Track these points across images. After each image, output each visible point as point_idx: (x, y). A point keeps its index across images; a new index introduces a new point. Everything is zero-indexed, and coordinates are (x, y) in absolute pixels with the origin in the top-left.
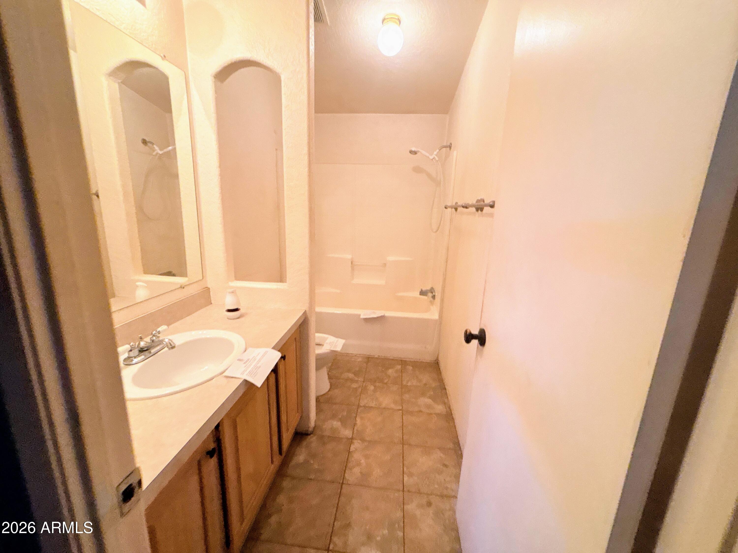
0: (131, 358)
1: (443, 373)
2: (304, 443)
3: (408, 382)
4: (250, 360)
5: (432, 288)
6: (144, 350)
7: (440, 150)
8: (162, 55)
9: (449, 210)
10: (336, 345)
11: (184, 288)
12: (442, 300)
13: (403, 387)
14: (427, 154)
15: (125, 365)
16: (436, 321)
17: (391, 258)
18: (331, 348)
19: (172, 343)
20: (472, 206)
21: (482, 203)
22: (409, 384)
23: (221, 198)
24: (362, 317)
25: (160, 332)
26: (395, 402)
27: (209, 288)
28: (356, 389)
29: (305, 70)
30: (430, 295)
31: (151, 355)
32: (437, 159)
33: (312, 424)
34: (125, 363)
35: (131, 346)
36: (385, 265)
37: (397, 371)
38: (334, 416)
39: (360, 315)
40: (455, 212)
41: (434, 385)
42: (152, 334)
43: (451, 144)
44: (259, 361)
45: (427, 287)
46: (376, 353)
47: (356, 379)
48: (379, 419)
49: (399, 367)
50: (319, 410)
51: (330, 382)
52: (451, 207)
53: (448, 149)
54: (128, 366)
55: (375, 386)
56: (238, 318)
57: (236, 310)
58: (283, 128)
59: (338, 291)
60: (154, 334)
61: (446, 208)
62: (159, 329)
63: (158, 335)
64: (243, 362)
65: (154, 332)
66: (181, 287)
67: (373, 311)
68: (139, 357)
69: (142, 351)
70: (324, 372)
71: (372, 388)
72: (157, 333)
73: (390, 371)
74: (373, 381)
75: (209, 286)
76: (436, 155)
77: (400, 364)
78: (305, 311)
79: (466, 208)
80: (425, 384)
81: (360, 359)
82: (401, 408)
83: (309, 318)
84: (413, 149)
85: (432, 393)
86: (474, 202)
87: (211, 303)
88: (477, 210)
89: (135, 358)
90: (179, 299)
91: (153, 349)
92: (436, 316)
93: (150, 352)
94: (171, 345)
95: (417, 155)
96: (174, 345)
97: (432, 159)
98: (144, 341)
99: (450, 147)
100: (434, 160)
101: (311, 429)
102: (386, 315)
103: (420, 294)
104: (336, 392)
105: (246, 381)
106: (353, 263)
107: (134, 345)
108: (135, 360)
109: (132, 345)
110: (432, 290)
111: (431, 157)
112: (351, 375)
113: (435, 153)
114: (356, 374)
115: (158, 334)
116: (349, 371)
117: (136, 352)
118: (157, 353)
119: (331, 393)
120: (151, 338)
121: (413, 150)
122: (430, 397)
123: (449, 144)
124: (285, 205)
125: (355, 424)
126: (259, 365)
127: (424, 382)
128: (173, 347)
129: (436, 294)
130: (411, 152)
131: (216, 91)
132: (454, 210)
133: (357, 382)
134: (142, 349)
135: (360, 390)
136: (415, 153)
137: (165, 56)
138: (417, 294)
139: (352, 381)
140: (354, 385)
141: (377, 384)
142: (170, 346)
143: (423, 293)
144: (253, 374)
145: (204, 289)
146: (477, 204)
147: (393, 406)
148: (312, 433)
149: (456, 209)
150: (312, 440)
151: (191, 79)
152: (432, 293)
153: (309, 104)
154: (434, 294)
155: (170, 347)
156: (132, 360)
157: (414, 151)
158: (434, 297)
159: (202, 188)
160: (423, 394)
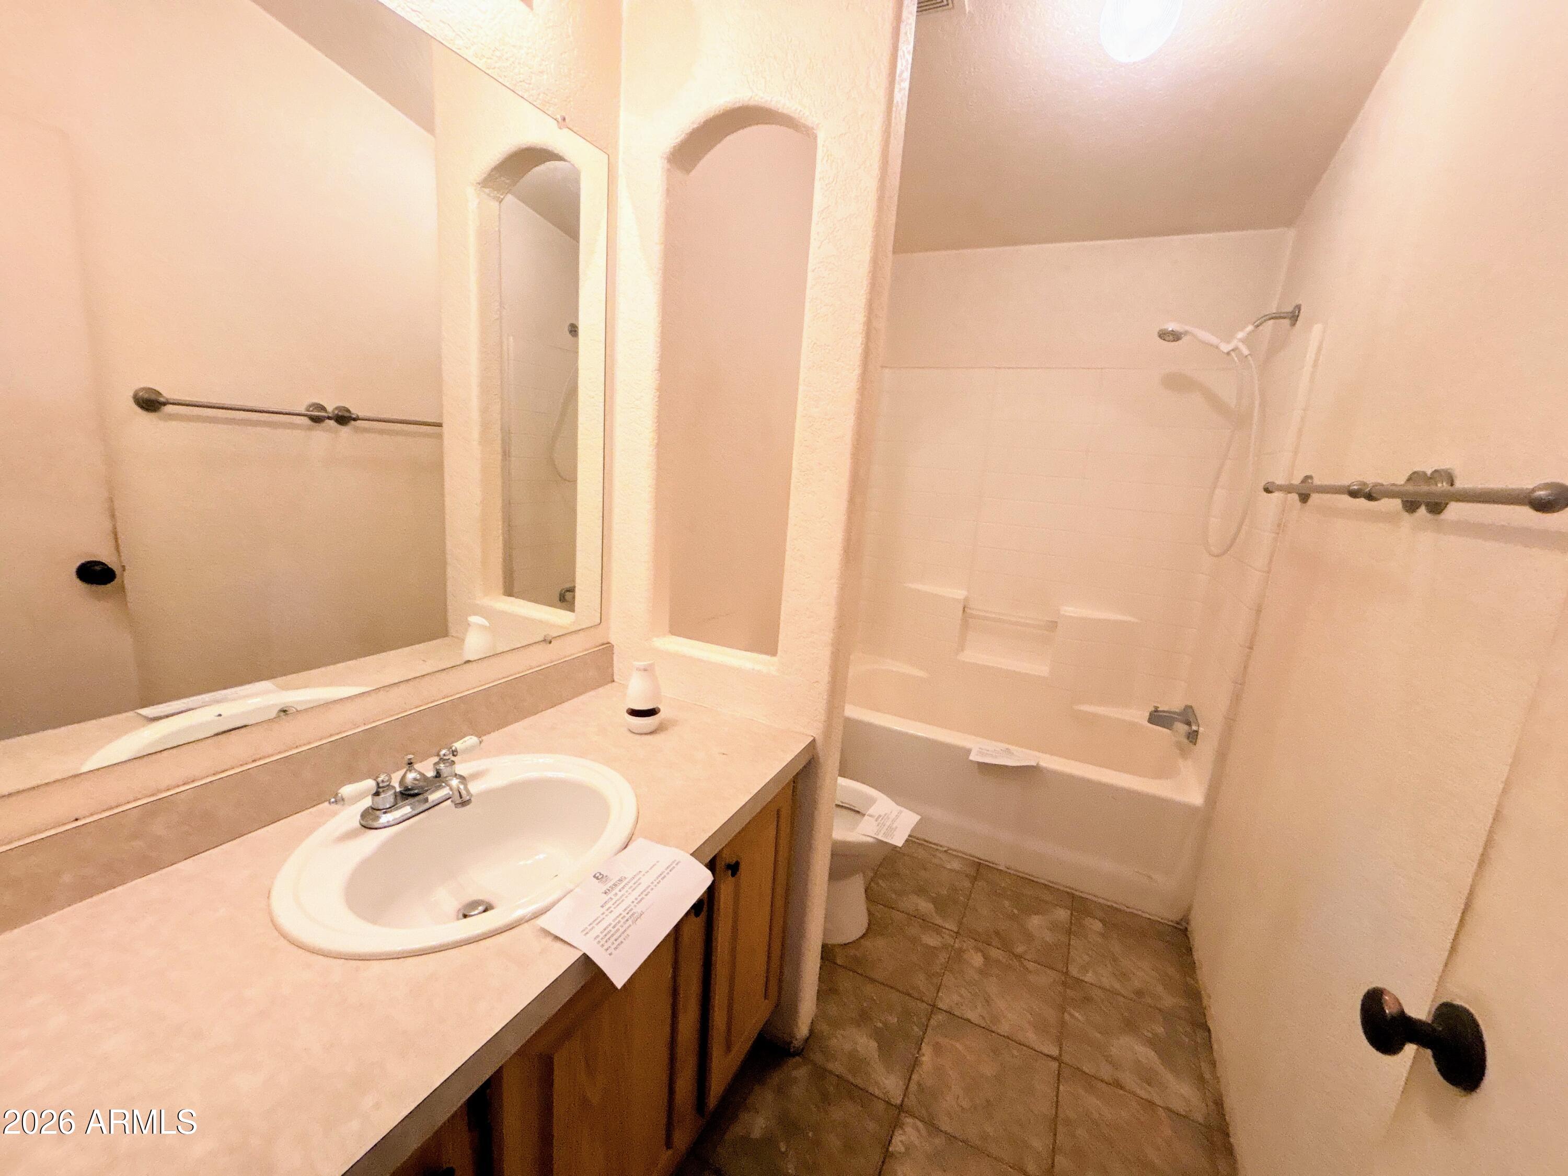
0: (378, 813)
1: (1204, 975)
2: (776, 1078)
3: (1084, 969)
4: (627, 880)
5: (1188, 708)
6: (412, 792)
7: (1258, 326)
8: (558, 117)
9: (1277, 496)
10: (894, 826)
11: (550, 642)
12: (1222, 756)
13: (1069, 982)
14: (1214, 340)
15: (361, 826)
16: (1192, 810)
17: (1070, 610)
18: (878, 833)
19: (464, 793)
20: (1390, 493)
21: (1442, 486)
22: (1089, 977)
23: (656, 441)
24: (973, 757)
25: (457, 751)
26: (1041, 1027)
27: (613, 646)
28: (932, 952)
29: (879, 109)
30: (1182, 728)
31: (427, 806)
32: (1245, 351)
33: (803, 1029)
34: (364, 823)
35: (378, 784)
36: (1053, 626)
37: (1054, 927)
38: (863, 1018)
39: (969, 751)
40: (1298, 504)
41: (1169, 1001)
42: (438, 755)
43: (1298, 307)
44: (646, 893)
45: (1173, 703)
46: (1001, 860)
47: (939, 921)
48: (988, 1069)
49: (1062, 914)
50: (827, 990)
51: (870, 913)
52: (1288, 489)
53: (1287, 322)
54: (367, 830)
55: (986, 957)
56: (651, 733)
57: (651, 712)
58: (811, 266)
59: (921, 674)
60: (442, 756)
61: (1267, 490)
62: (458, 745)
63: (453, 758)
64: (605, 888)
65: (443, 752)
66: (545, 640)
67: (1009, 746)
68: (397, 809)
69: (407, 794)
70: (855, 887)
71: (977, 960)
72: (449, 754)
73: (1035, 922)
74: (983, 941)
75: (613, 641)
76: (1243, 341)
77: (1066, 907)
78: (814, 740)
79: (1370, 497)
80: (1139, 993)
81: (955, 865)
82: (1055, 1052)
83: (821, 760)
84: (1171, 326)
85: (1160, 1030)
86: (1401, 480)
87: (614, 681)
88: (1411, 506)
89: (385, 813)
90: (537, 667)
91: (433, 792)
92: (1195, 797)
93: (426, 800)
94: (461, 797)
95: (1180, 342)
96: (468, 798)
97: (1228, 353)
98: (416, 771)
99: (1294, 317)
100: (1233, 354)
101: (797, 1043)
102: (1043, 764)
103: (1151, 721)
104: (878, 946)
105: (586, 960)
106: (968, 611)
107: (387, 781)
108: (385, 819)
109: (383, 781)
110: (1187, 716)
111: (1225, 348)
112: (925, 906)
113: (1240, 335)
114: (940, 904)
115: (451, 755)
116: (921, 891)
117: (387, 798)
118: (439, 804)
119: (867, 943)
120: (436, 764)
121: (1170, 329)
122: (1152, 1043)
123: (1290, 309)
124: (795, 464)
125: (915, 1064)
126: (638, 910)
127: (1137, 984)
128: (464, 803)
129: (1201, 729)
130: (1165, 334)
131: (669, 192)
132: (1295, 497)
133: (938, 929)
134: (407, 789)
135: (943, 957)
136: (1175, 336)
137: (564, 119)
138: (1140, 716)
139: (924, 922)
140: (932, 940)
141: (995, 953)
142: (459, 798)
143: (1157, 718)
144: (612, 939)
145: (601, 648)
146: (1410, 488)
147: (1031, 1037)
148: (799, 1053)
149: (1304, 498)
150: (795, 1073)
151: (621, 170)
152: (1189, 724)
153: (881, 199)
154: (1194, 728)
155: (459, 801)
156: (378, 818)
157: (1172, 331)
158: (1193, 737)
159: (620, 418)
160: (1130, 1026)
